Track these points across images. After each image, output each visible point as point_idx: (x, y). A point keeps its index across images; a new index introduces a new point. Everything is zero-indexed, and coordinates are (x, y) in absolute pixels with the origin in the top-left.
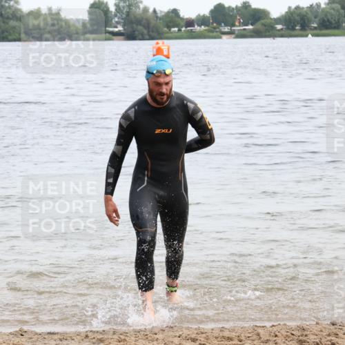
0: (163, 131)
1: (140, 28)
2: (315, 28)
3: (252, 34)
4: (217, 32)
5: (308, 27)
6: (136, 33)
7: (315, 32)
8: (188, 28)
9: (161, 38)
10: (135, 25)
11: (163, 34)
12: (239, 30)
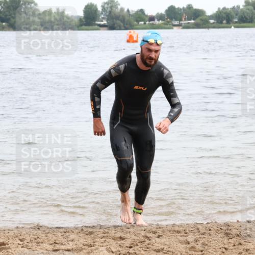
0: (140, 88)
1: (118, 22)
2: (236, 22)
3: (194, 26)
4: (170, 24)
5: (231, 21)
6: (116, 25)
7: (236, 25)
8: (151, 22)
9: (132, 29)
10: (114, 20)
11: (133, 26)
12: (184, 23)
